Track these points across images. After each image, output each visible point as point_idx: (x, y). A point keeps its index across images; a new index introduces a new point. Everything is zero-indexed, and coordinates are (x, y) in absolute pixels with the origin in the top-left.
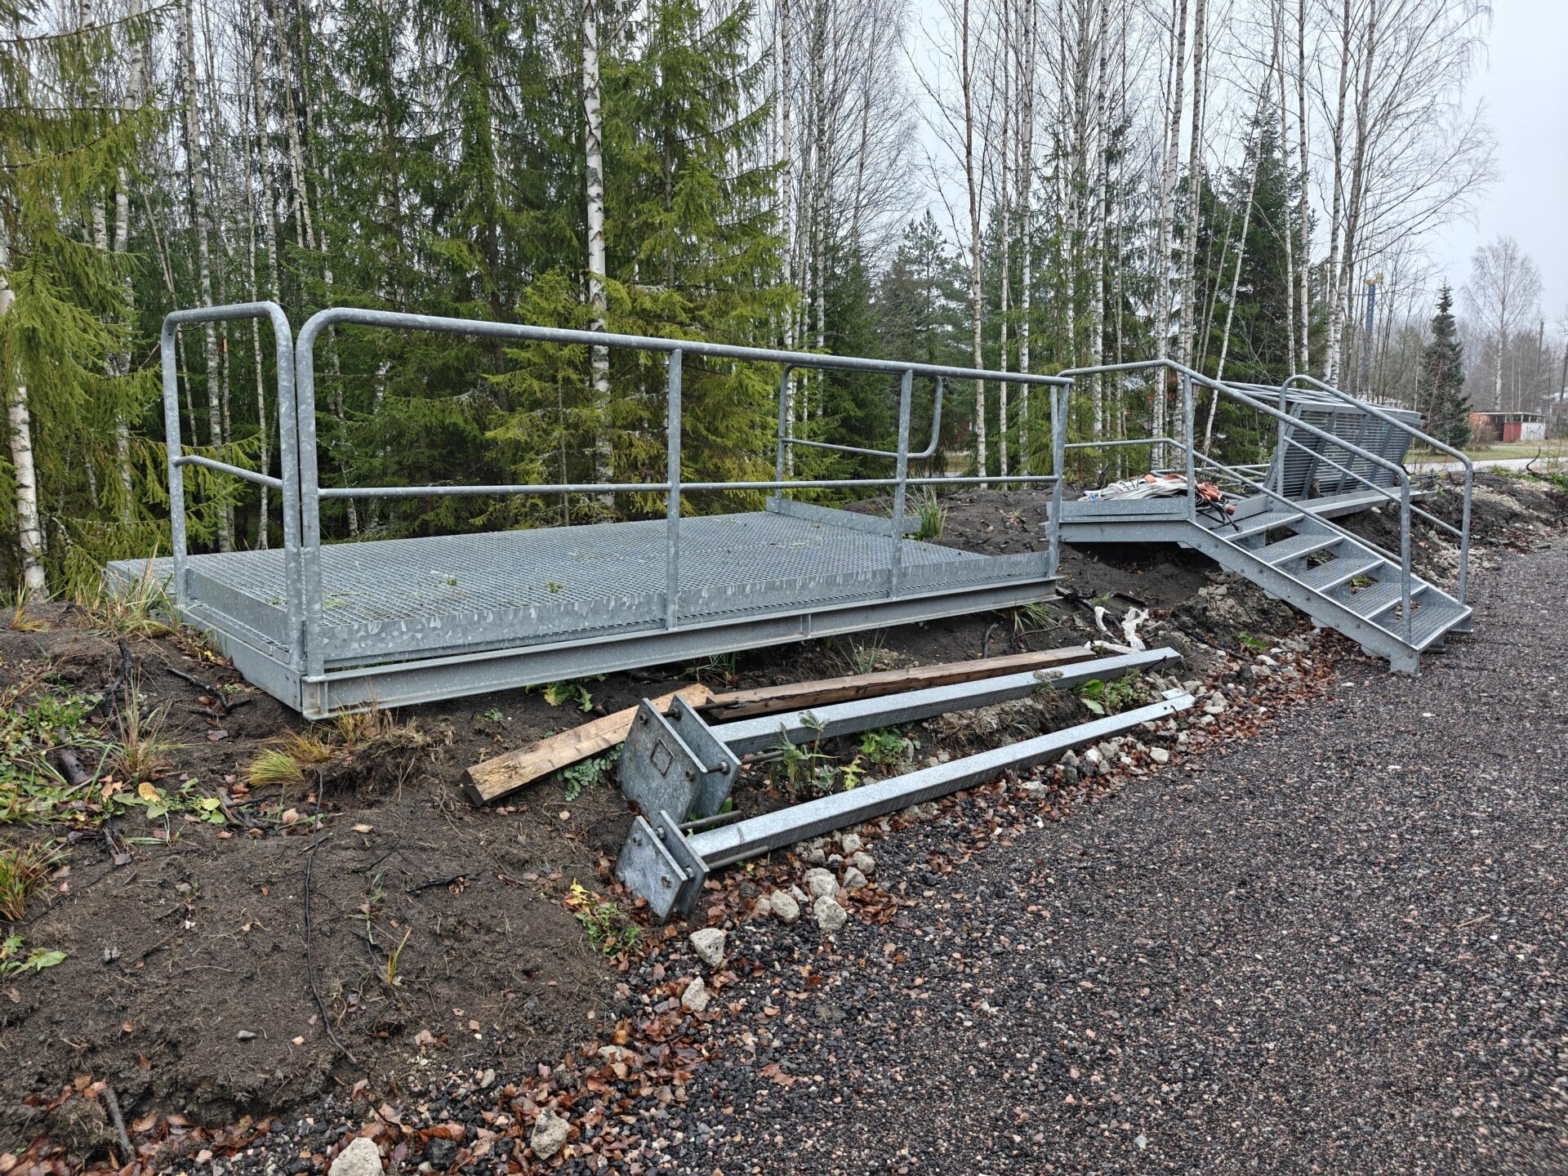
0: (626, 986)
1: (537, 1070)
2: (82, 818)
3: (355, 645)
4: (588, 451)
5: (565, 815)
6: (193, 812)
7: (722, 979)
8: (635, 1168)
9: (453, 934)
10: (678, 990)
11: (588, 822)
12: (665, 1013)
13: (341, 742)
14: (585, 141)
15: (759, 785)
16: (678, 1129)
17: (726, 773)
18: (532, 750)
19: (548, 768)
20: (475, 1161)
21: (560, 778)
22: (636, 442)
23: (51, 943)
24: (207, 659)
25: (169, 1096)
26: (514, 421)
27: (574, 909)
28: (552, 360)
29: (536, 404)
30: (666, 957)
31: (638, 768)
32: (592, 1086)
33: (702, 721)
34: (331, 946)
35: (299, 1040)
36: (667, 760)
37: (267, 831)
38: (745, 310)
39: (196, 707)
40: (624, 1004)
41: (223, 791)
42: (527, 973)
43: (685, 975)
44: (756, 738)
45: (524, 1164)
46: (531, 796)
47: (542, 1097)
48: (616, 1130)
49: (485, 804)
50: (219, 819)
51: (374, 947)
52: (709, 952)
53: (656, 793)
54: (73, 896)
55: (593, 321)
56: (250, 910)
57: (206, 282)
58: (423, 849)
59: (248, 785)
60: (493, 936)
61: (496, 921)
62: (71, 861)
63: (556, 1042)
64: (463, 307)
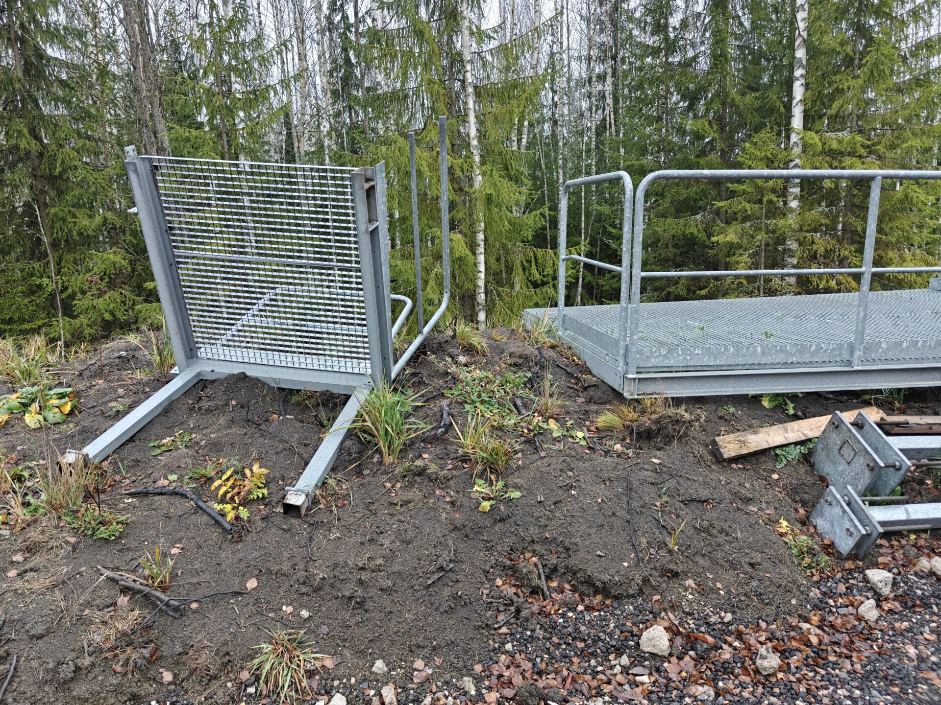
0: (817, 591)
1: (758, 623)
2: (526, 431)
3: (653, 360)
4: (780, 248)
5: (775, 476)
6: (572, 437)
7: (889, 605)
8: (826, 701)
9: (706, 531)
10: (856, 603)
11: (791, 484)
12: (845, 615)
13: (643, 412)
14: (795, 40)
15: (921, 482)
16: (857, 688)
17: (899, 469)
18: (755, 433)
19: (765, 446)
20: (722, 661)
21: (772, 453)
22: (816, 240)
23: (517, 487)
24: (574, 361)
25: (564, 573)
26: (730, 230)
27: (782, 535)
28: (760, 191)
29: (746, 219)
30: (847, 581)
31: (828, 456)
32: (794, 644)
33: (880, 432)
34: (641, 520)
35: (626, 564)
36: (852, 454)
37: (607, 453)
38: (916, 143)
39: (570, 385)
40: (817, 601)
41: (585, 430)
42: (752, 565)
43: (861, 595)
44: (923, 449)
45: (752, 673)
46: (753, 460)
47: (762, 639)
48: (812, 674)
49: (724, 460)
50: (583, 443)
51: (663, 526)
52: (880, 585)
53: (841, 474)
54: (524, 468)
55: (791, 161)
56: (601, 491)
57: (561, 162)
58: (688, 479)
59: (597, 428)
60: (730, 538)
61: (731, 530)
62: (522, 451)
63: (770, 610)
64: (702, 161)
